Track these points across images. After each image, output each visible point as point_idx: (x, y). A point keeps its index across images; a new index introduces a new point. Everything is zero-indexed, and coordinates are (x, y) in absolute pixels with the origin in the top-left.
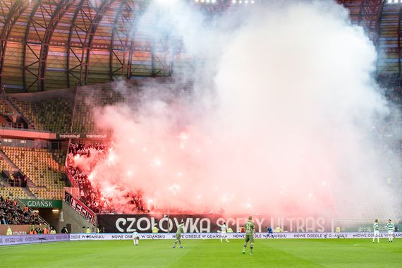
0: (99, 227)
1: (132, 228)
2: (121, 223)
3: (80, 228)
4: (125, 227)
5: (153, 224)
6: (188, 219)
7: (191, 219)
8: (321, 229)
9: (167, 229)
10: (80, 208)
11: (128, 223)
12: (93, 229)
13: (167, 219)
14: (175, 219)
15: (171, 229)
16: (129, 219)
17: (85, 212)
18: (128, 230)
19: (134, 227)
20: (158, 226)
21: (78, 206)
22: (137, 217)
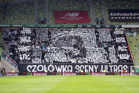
1: (35, 70)
2: (29, 68)
4: (31, 70)
5: (45, 68)
6: (62, 66)
7: (63, 66)
8: (126, 71)
9: (52, 70)
10: (10, 60)
11: (33, 68)
13: (51, 66)
14: (56, 66)
15: (53, 70)
16: (33, 66)
17: (12, 62)
18: (33, 71)
19: (36, 69)
20: (47, 69)
21: (9, 59)
22: (37, 65)
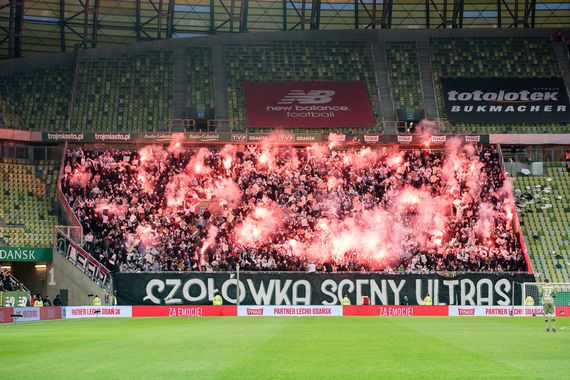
0: (118, 295)
1: (174, 297)
2: (155, 290)
3: (84, 296)
4: (161, 296)
5: (212, 290)
6: (272, 282)
7: (278, 282)
8: (504, 300)
9: (235, 298)
10: (84, 262)
11: (168, 288)
12: (107, 298)
13: (235, 282)
14: (250, 281)
15: (242, 297)
16: (169, 282)
17: (93, 269)
18: (170, 299)
19: (179, 294)
21: (80, 259)
22: (184, 279)
